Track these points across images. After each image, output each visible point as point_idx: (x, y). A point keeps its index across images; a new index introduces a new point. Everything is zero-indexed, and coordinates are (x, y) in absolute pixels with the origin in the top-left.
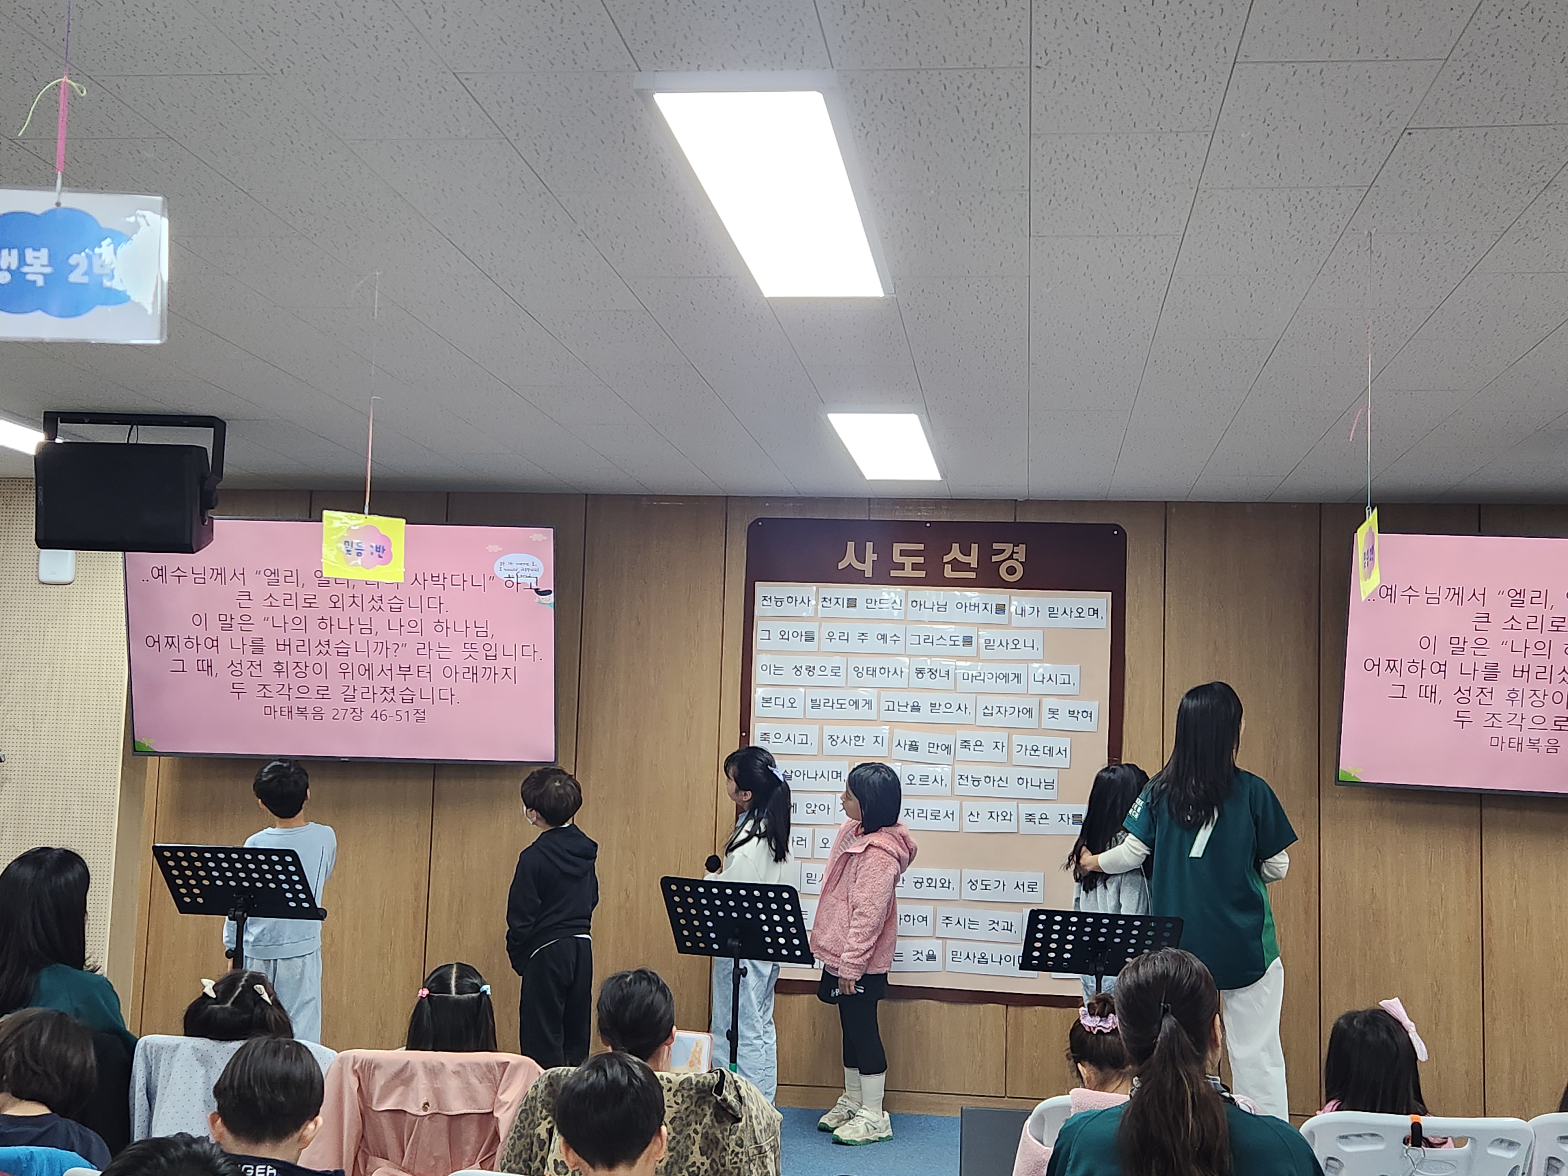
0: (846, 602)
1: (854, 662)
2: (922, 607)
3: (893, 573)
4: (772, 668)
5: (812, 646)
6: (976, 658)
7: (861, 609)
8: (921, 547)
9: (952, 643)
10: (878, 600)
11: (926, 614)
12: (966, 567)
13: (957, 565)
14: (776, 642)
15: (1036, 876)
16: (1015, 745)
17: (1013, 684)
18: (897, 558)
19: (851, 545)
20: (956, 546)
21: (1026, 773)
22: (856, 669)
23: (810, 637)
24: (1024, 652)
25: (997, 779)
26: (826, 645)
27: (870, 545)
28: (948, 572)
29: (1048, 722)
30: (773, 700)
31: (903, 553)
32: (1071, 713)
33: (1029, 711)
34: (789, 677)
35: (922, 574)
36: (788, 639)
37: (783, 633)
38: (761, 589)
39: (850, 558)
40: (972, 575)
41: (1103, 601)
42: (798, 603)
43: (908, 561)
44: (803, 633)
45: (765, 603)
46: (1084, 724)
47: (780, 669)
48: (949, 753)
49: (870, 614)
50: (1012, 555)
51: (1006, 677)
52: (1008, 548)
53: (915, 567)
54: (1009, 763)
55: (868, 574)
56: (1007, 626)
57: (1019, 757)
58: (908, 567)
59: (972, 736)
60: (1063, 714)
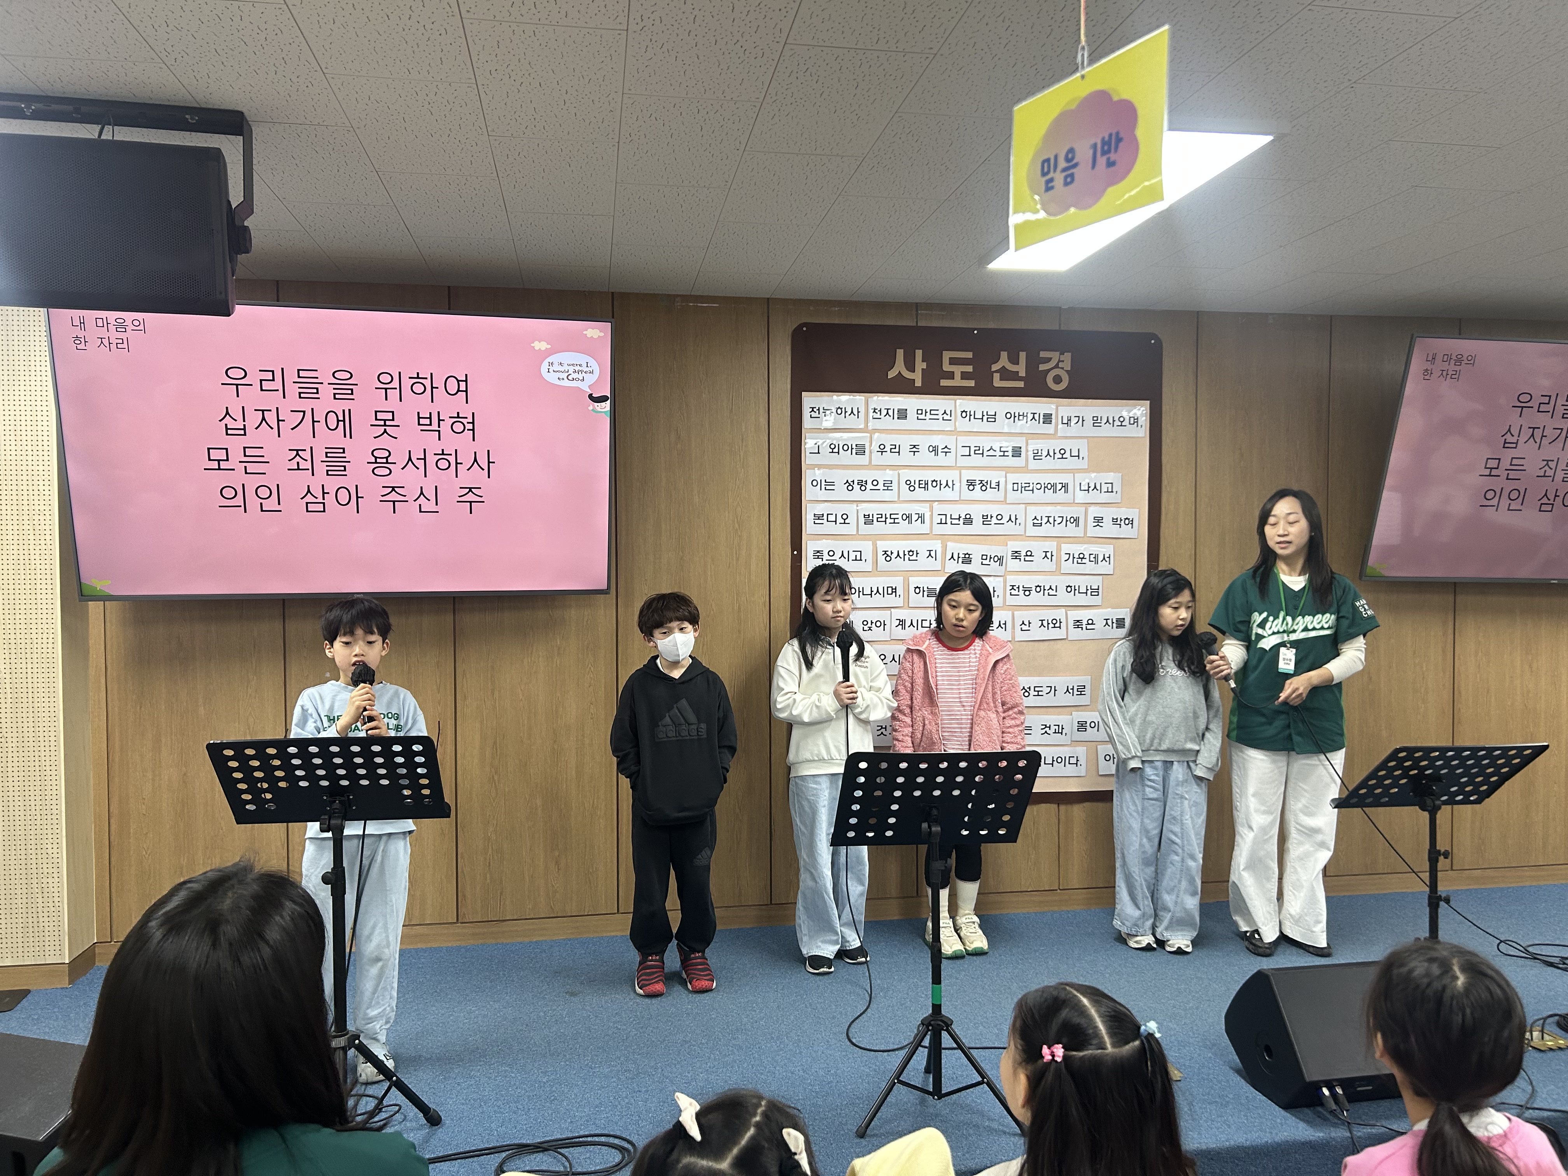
0: (896, 412)
1: (906, 474)
2: (972, 417)
3: (944, 383)
4: (823, 483)
5: (863, 460)
6: (1025, 469)
7: (911, 421)
8: (969, 355)
9: (1002, 454)
10: (928, 411)
11: (977, 425)
12: (1014, 376)
13: (1006, 374)
14: (826, 457)
15: (1085, 680)
16: (1063, 553)
17: (1061, 496)
18: (946, 367)
19: (900, 353)
20: (1004, 355)
21: (1074, 581)
22: (908, 482)
23: (860, 450)
24: (1071, 463)
25: (1047, 588)
26: (877, 458)
27: (919, 353)
28: (997, 382)
29: (1093, 531)
30: (825, 517)
31: (953, 361)
32: (1115, 521)
33: (1076, 520)
34: (841, 492)
35: (972, 383)
36: (838, 453)
37: (833, 446)
38: (809, 400)
39: (899, 367)
40: (1021, 384)
41: (1140, 410)
42: (847, 414)
43: (958, 370)
44: (854, 447)
45: (813, 414)
46: (1125, 531)
47: (832, 484)
48: (1001, 564)
49: (920, 425)
50: (1058, 364)
51: (1054, 486)
52: (1055, 356)
53: (965, 376)
54: (1058, 571)
55: (918, 383)
56: (1054, 436)
57: (1068, 566)
58: (958, 376)
59: (1022, 547)
60: (1108, 521)
